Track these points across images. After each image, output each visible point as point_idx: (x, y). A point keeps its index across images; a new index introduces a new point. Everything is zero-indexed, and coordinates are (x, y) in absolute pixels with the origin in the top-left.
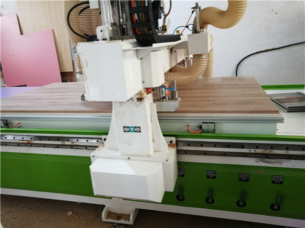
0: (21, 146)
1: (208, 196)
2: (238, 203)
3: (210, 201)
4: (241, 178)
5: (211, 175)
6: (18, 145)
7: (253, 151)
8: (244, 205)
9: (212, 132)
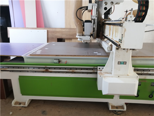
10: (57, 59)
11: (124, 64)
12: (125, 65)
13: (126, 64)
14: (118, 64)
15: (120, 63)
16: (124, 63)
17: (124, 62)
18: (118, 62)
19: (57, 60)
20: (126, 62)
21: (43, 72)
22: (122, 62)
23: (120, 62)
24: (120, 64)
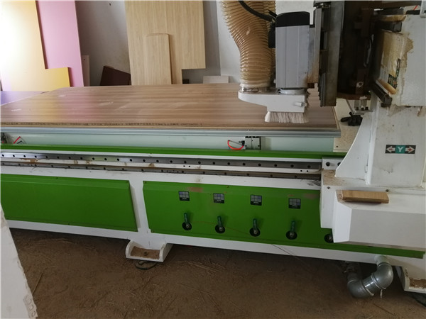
0: (23, 166)
1: (252, 227)
2: (288, 235)
3: (255, 232)
4: (291, 204)
5: (256, 201)
6: (19, 165)
7: (304, 171)
8: (295, 236)
9: (256, 149)
11: (407, 152)
12: (412, 155)
13: (413, 152)
14: (387, 152)
15: (391, 149)
16: (407, 150)
17: (407, 146)
18: (388, 146)
20: (414, 147)
22: (401, 146)
23: (394, 146)
24: (393, 152)
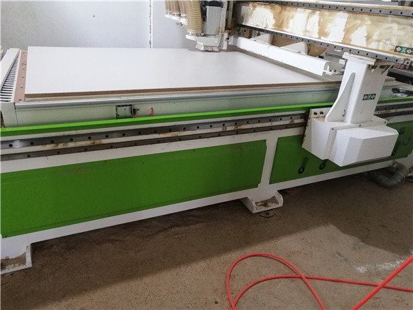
10: (126, 106)
19: (128, 108)
21: (85, 149)
